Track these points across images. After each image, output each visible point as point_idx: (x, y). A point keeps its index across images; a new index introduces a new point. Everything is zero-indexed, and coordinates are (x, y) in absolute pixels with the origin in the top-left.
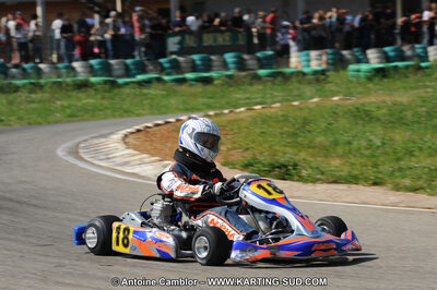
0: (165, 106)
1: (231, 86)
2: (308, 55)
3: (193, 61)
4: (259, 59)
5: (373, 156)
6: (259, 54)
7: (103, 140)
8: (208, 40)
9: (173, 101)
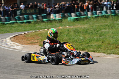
0: (18, 30)
1: (36, 24)
2: (55, 15)
3: (24, 17)
4: (42, 16)
5: (81, 42)
6: (42, 15)
7: (4, 39)
8: (28, 11)
9: (20, 28)
